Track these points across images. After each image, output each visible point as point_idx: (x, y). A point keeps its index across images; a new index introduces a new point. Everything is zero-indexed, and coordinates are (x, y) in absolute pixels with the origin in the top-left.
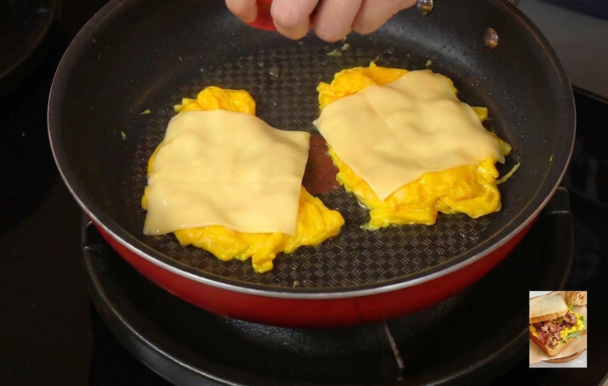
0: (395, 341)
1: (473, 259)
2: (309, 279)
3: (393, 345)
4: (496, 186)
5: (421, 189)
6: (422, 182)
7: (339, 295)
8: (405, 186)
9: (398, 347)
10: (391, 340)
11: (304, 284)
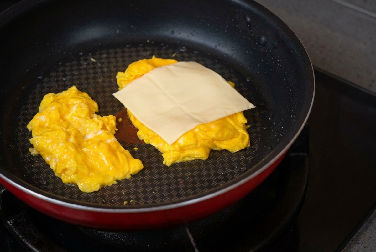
0: (193, 237)
1: (243, 182)
2: (134, 199)
3: (192, 240)
4: (245, 130)
5: (195, 135)
6: (197, 130)
7: (154, 209)
8: (185, 134)
9: (195, 241)
10: (190, 236)
11: (131, 203)
